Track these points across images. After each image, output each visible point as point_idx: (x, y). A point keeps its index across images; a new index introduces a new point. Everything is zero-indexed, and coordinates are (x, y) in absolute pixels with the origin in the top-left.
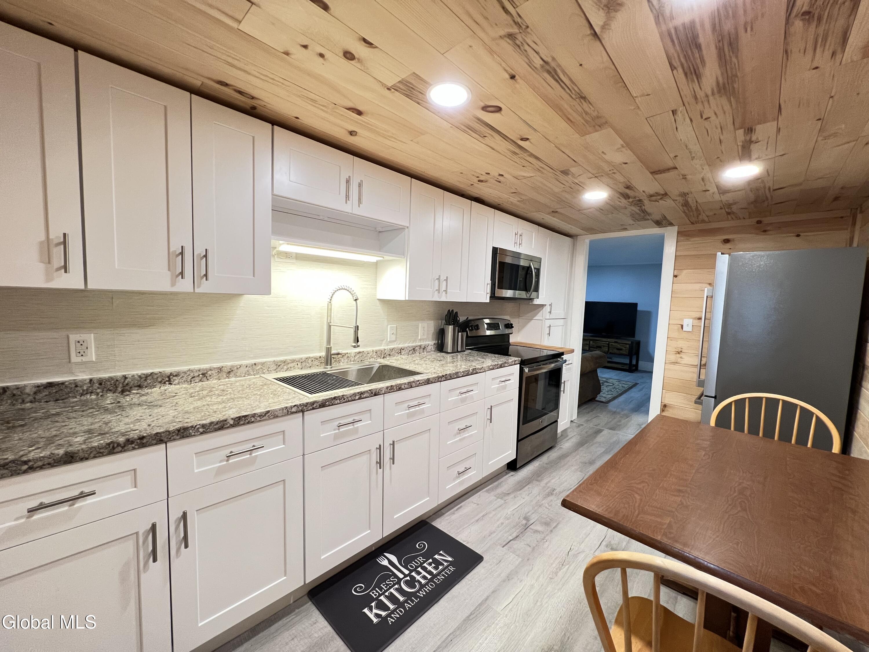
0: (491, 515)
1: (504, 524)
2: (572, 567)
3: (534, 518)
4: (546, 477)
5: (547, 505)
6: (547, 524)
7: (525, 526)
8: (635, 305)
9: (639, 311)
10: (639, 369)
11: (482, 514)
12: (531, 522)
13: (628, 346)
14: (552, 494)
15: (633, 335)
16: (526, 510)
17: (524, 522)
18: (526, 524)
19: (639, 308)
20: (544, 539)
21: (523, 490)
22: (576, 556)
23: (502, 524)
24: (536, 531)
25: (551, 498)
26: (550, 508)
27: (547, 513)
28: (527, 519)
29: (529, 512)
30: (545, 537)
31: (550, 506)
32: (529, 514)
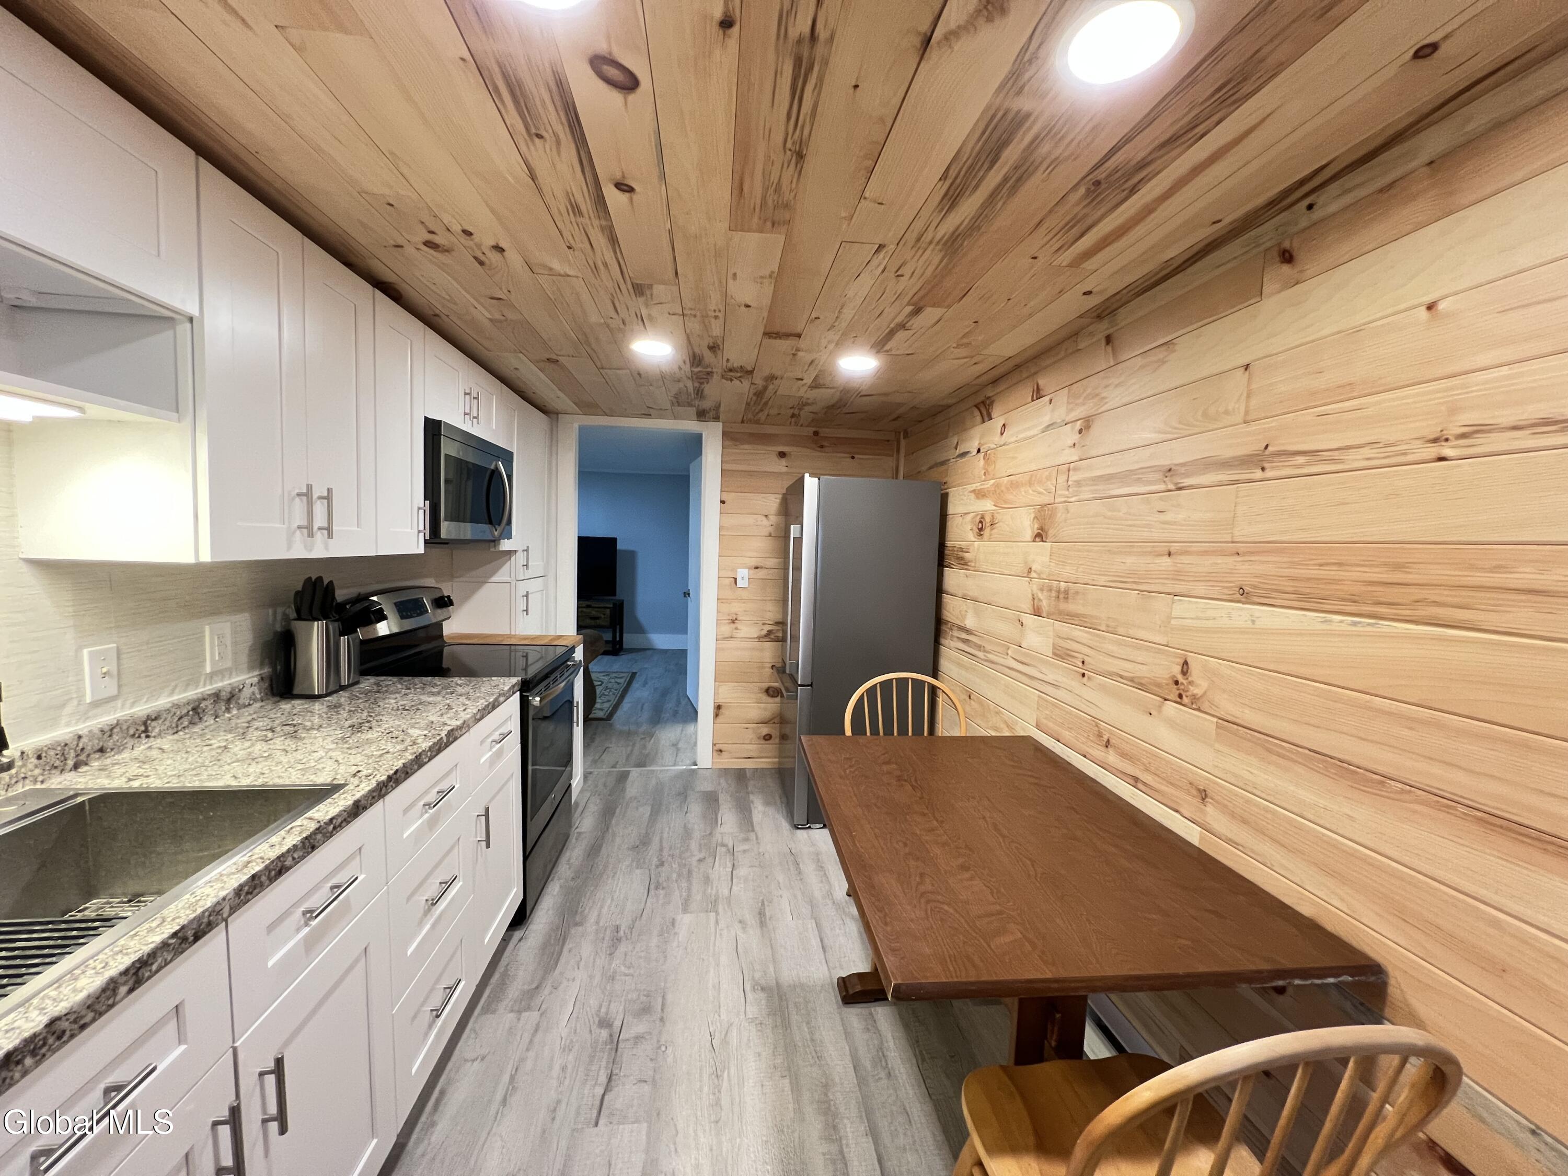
0: (529, 1064)
1: (570, 1067)
2: (733, 1070)
3: (617, 1011)
4: (586, 911)
5: (623, 968)
6: (646, 1010)
7: (612, 1042)
8: (613, 541)
9: (620, 551)
10: (625, 646)
11: (506, 1078)
12: (617, 1024)
13: (608, 611)
14: (619, 940)
15: (614, 593)
16: (594, 1002)
17: (604, 1033)
18: (611, 1035)
19: (620, 546)
20: (659, 1048)
21: (563, 960)
22: (725, 1041)
23: (564, 1069)
24: (638, 1039)
25: (622, 948)
26: (631, 971)
27: (633, 986)
28: (605, 1023)
29: (601, 1006)
30: (658, 1041)
31: (629, 968)
32: (603, 1010)
